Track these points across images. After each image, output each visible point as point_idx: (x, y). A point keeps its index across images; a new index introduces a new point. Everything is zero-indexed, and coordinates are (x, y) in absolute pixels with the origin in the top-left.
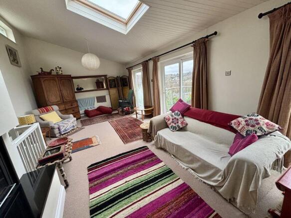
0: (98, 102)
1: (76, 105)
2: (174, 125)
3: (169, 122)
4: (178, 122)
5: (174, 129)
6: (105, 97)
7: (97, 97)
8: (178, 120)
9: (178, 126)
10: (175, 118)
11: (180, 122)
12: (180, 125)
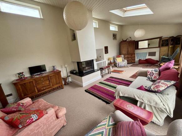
0: (149, 55)
1: (134, 56)
2: (149, 76)
3: (148, 74)
4: (152, 76)
5: (149, 78)
6: (155, 53)
7: (149, 53)
8: (153, 74)
9: (151, 78)
10: (153, 73)
11: (154, 76)
12: (153, 78)
